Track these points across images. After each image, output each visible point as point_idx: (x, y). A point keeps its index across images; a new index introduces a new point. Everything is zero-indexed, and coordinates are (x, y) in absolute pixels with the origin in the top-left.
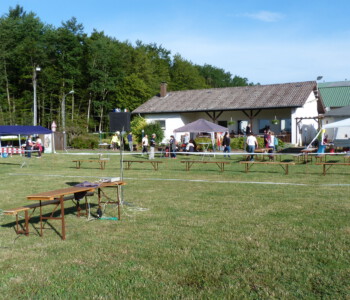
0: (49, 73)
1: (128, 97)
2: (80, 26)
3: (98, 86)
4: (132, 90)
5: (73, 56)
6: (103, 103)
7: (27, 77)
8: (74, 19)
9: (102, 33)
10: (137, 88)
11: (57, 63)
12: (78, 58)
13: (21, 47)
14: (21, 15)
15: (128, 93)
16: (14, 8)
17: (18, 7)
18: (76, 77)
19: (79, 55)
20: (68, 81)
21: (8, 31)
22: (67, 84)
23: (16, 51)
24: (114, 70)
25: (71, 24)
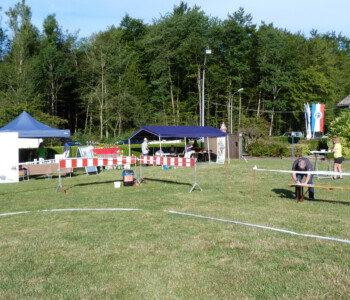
0: (215, 71)
1: (304, 94)
2: (248, 17)
3: (270, 82)
4: (311, 85)
5: (241, 50)
6: (275, 103)
7: (192, 76)
8: (242, 9)
9: (271, 25)
10: (316, 83)
11: (223, 60)
12: (247, 52)
13: (185, 44)
14: (185, 12)
15: (304, 90)
16: (179, 5)
17: (182, 4)
18: (244, 73)
19: (248, 48)
20: (235, 78)
21: (172, 29)
22: (234, 82)
23: (180, 49)
24: (288, 63)
25: (238, 16)
